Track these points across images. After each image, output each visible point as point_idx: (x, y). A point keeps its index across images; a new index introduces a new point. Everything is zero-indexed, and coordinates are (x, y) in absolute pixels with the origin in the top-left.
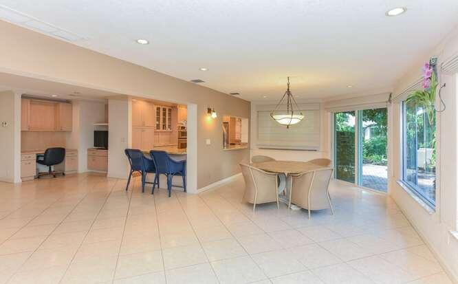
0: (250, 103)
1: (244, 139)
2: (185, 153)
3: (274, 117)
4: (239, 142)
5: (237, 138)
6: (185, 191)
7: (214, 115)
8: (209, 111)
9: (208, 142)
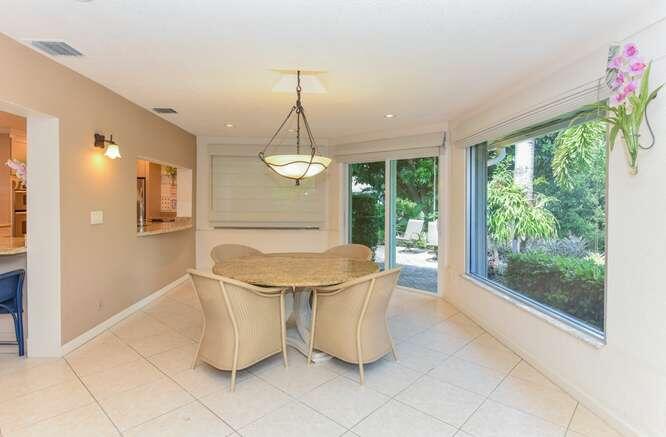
0: (193, 138)
1: (183, 210)
2: (21, 250)
3: (266, 159)
4: (171, 217)
5: (165, 207)
6: (22, 353)
7: (113, 152)
8: (100, 141)
9: (97, 217)
